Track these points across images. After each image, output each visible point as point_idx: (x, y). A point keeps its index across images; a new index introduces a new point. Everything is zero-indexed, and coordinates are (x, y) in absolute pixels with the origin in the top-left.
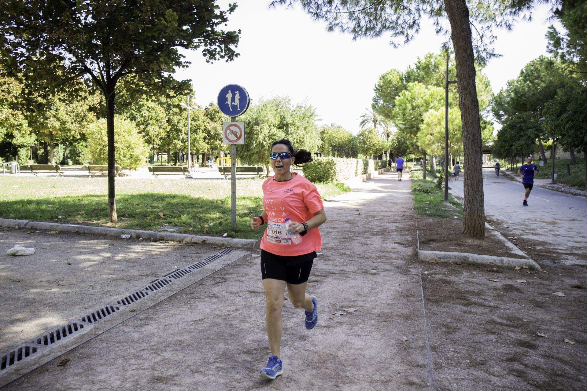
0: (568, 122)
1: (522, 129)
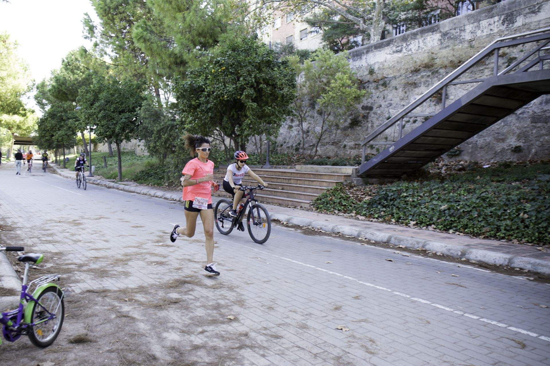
0: (101, 111)
1: (62, 118)
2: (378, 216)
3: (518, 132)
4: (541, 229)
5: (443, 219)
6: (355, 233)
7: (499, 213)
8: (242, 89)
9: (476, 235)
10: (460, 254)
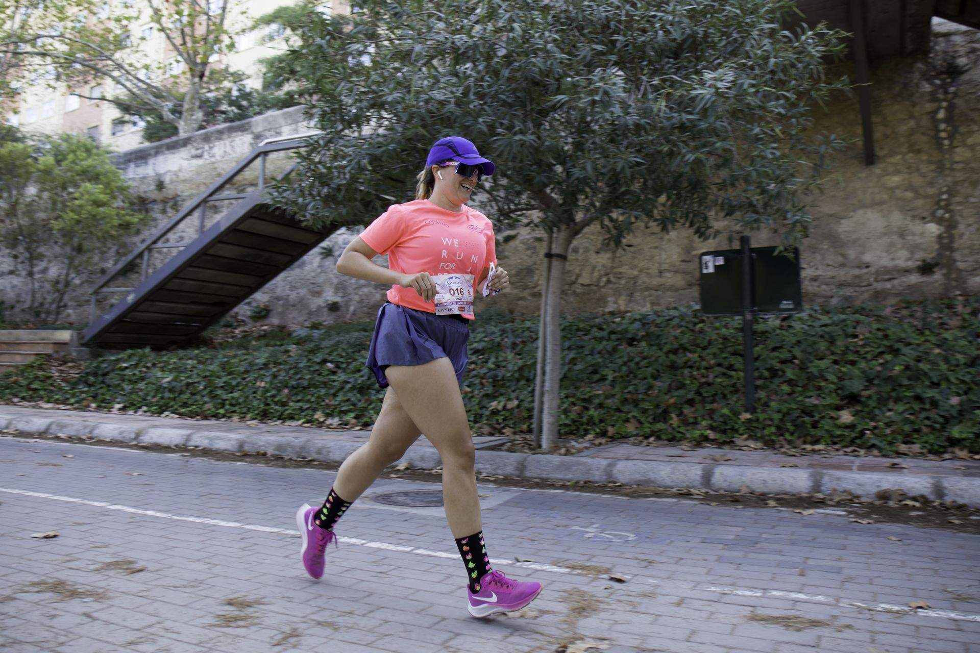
2: (77, 402)
3: (335, 281)
4: (269, 399)
5: (160, 395)
7: (234, 383)
9: (192, 415)
10: (133, 436)
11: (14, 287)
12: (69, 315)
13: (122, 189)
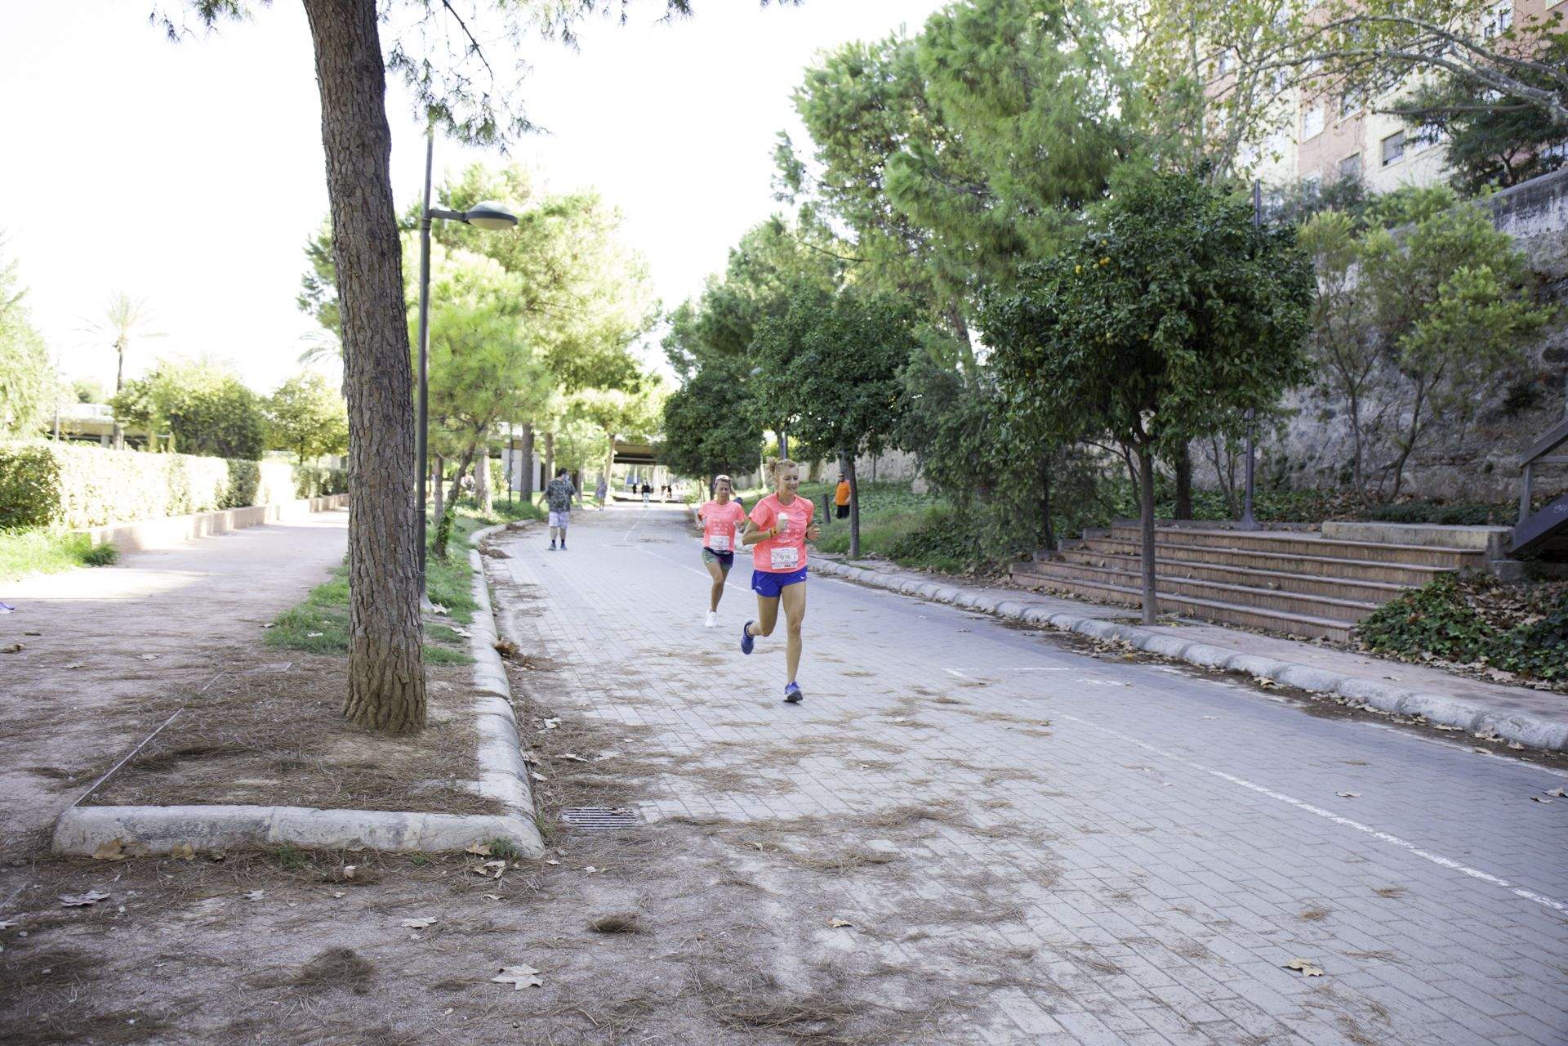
0: (806, 378)
1: (724, 398)
2: (1557, 674)
6: (1466, 720)
8: (1156, 313)
11: (1302, 434)
12: (1407, 481)
13: (1509, 263)
